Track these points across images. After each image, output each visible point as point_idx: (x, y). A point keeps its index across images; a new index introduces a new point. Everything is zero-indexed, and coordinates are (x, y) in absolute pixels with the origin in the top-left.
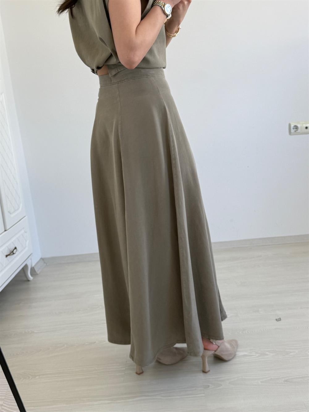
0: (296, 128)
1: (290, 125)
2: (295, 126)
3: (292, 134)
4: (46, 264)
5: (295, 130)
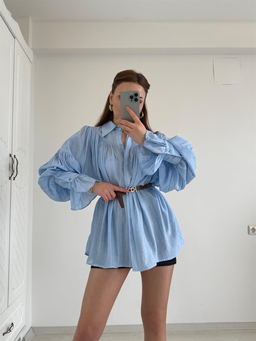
0: (253, 230)
1: (249, 227)
2: (253, 228)
3: (250, 234)
4: (35, 333)
5: (253, 231)
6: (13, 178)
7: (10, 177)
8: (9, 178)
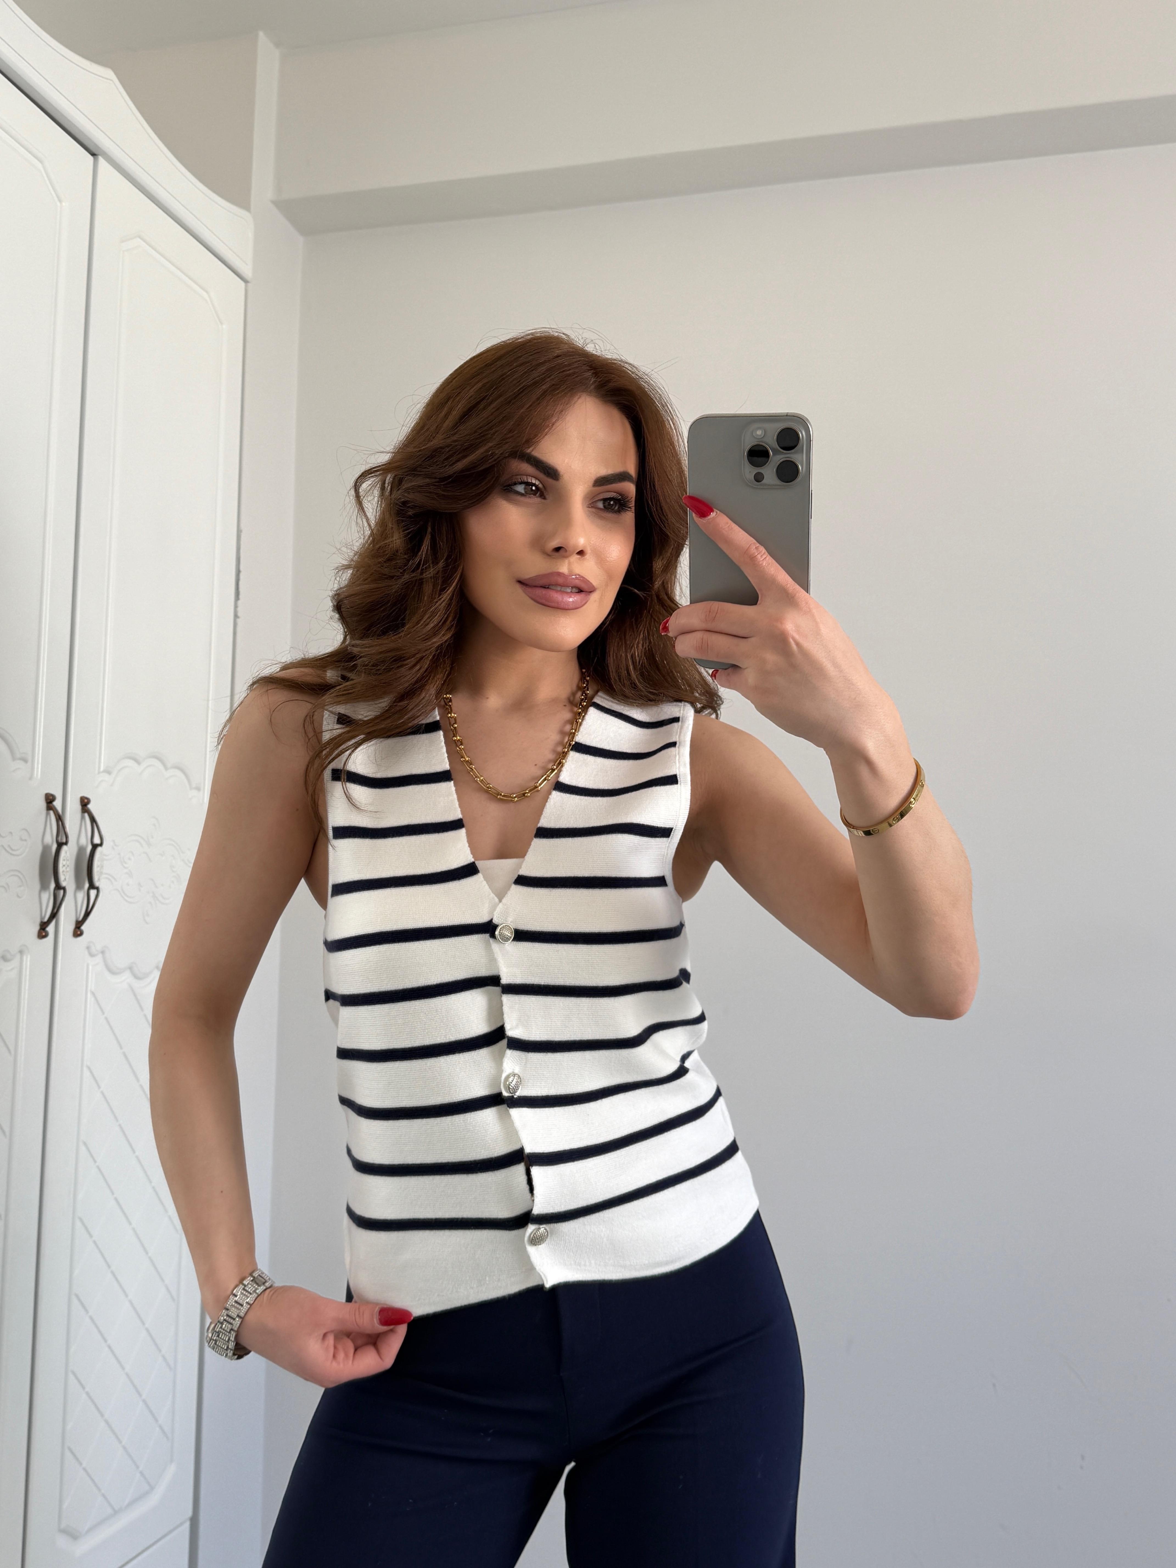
6: (72, 927)
7: (43, 926)
8: (37, 928)
